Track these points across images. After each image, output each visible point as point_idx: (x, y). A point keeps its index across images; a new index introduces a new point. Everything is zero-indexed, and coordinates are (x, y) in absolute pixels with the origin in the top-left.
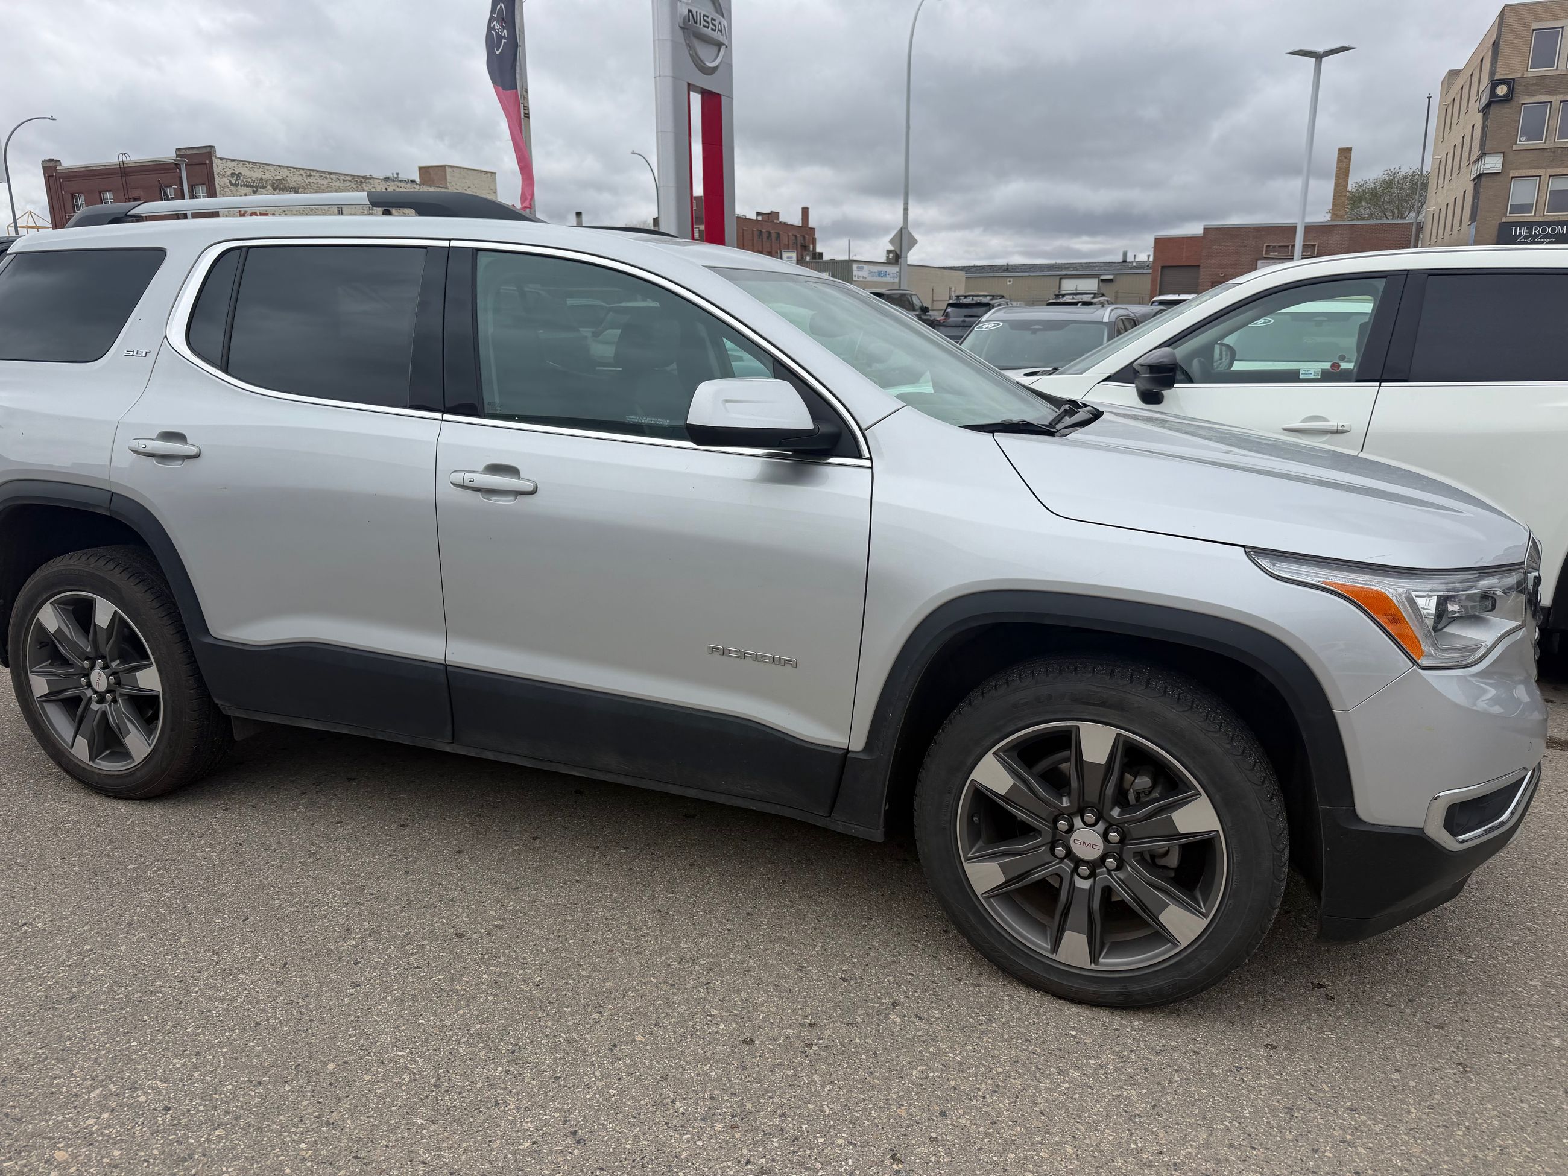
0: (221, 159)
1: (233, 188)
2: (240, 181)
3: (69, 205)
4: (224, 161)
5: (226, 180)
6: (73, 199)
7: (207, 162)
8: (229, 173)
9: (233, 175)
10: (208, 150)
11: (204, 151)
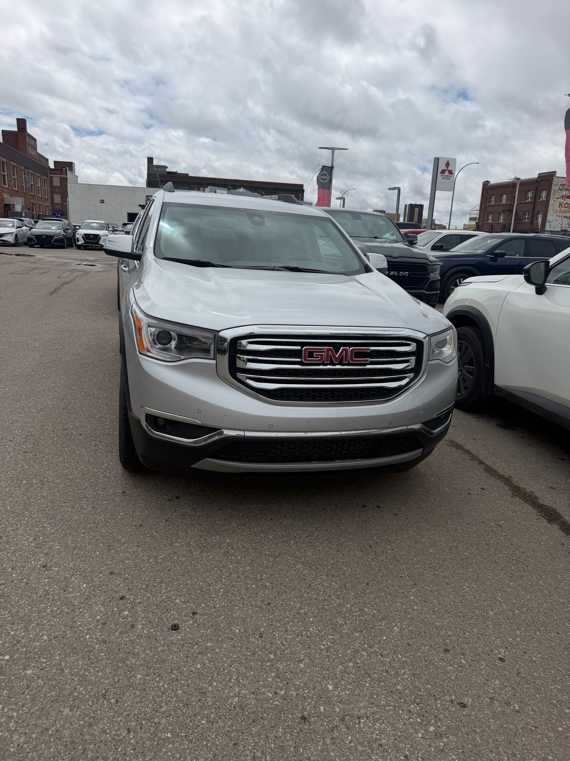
0: (558, 177)
1: (560, 191)
2: (564, 188)
3: (488, 200)
4: (559, 178)
5: (557, 187)
6: (490, 197)
7: (551, 179)
8: (560, 184)
9: (561, 185)
10: (553, 173)
11: (551, 174)
